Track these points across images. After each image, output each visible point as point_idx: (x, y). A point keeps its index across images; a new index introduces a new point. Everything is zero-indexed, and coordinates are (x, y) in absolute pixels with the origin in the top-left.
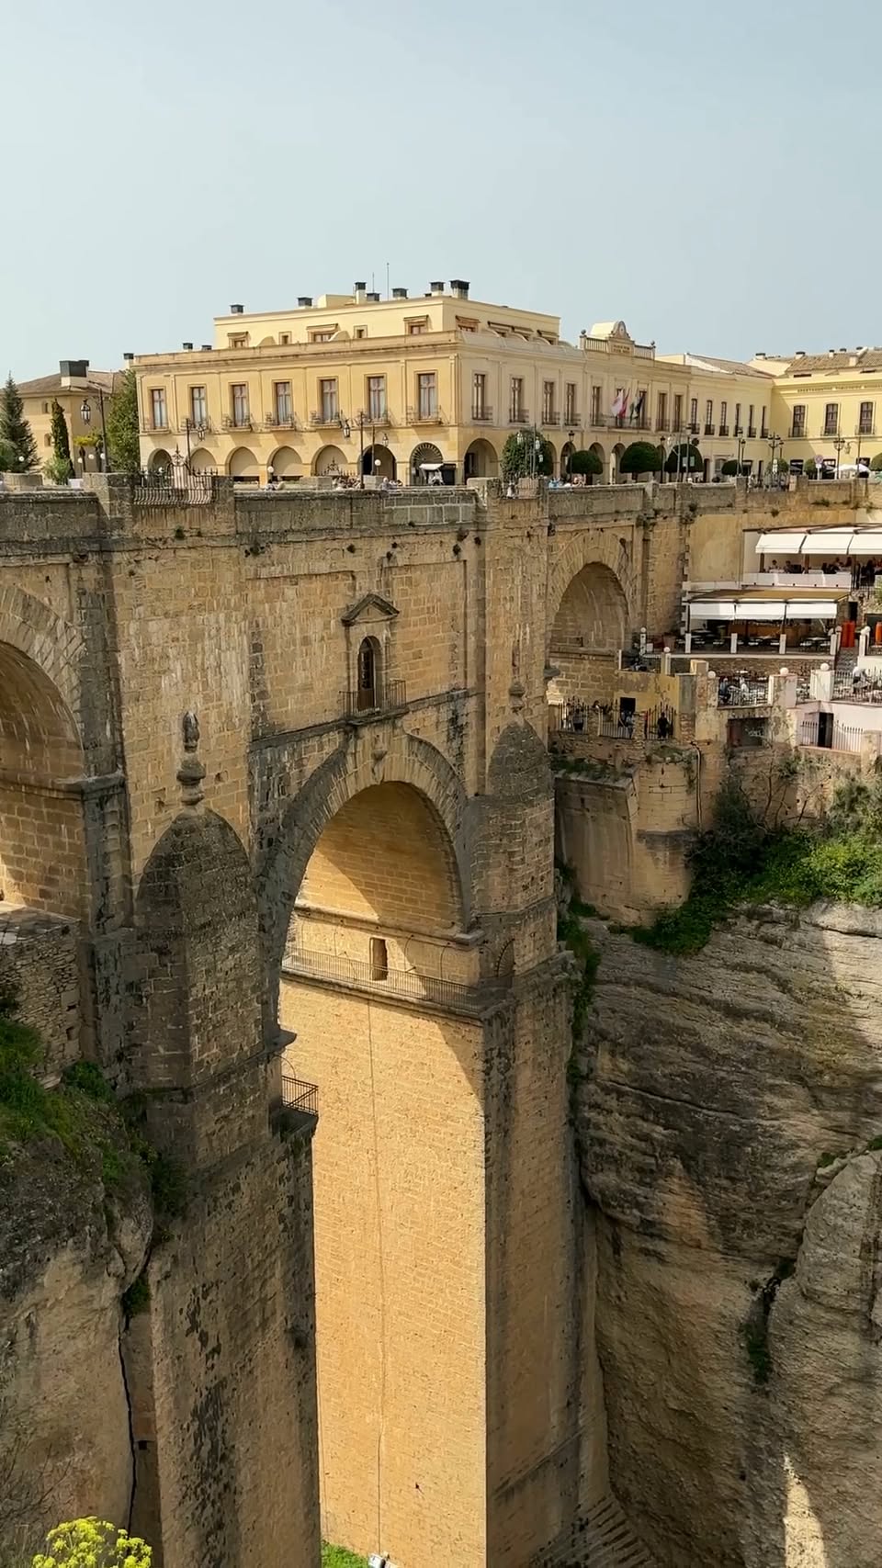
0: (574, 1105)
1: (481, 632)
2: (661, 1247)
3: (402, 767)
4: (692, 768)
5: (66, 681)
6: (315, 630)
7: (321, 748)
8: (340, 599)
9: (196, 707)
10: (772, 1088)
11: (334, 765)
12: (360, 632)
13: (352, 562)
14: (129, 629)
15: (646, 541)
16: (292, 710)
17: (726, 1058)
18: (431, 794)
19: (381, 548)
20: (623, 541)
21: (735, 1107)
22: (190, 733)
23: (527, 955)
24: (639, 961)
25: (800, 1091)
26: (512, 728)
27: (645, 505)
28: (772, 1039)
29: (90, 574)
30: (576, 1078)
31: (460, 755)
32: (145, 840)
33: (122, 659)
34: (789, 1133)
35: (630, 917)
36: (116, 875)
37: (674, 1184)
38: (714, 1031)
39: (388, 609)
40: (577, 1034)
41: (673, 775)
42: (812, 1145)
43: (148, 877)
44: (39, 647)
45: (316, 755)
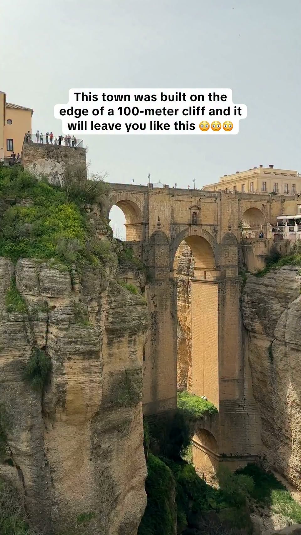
0: (241, 307)
1: (221, 215)
2: (256, 335)
3: (200, 233)
4: (266, 243)
5: (142, 209)
6: (184, 209)
7: (184, 227)
8: (189, 205)
9: (160, 215)
10: (272, 299)
11: (186, 230)
12: (193, 211)
13: (191, 200)
14: (151, 203)
15: (270, 205)
16: (179, 220)
17: (264, 294)
18: (208, 240)
19: (198, 199)
20: (263, 205)
21: (265, 303)
22: (159, 219)
23: (229, 274)
24: (254, 279)
25: (277, 300)
26: (228, 234)
27: (270, 199)
28: (272, 289)
29: (146, 196)
30: (241, 301)
31: (216, 236)
32: (151, 232)
33: (149, 207)
34: (275, 308)
35: (255, 272)
36: (147, 236)
37: (257, 320)
38: (263, 289)
39: (199, 208)
40: (242, 292)
41: (262, 244)
42: (279, 310)
43: (151, 236)
44: (138, 204)
45: (183, 228)
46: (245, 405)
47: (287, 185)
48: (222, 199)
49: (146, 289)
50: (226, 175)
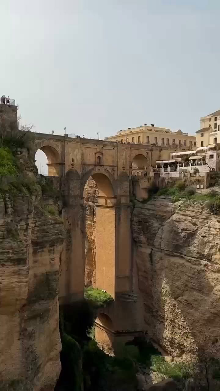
0: (131, 225)
1: (117, 159)
2: (141, 245)
3: (102, 171)
4: (149, 179)
5: (60, 153)
6: (91, 154)
7: (91, 167)
8: (95, 151)
9: (74, 158)
10: (152, 219)
11: (93, 169)
12: (97, 155)
13: (96, 147)
14: (66, 149)
15: (152, 153)
16: (88, 162)
17: (147, 216)
18: (108, 177)
19: (101, 147)
20: (147, 153)
21: (148, 222)
22: (73, 161)
23: (123, 201)
24: (141, 205)
25: (156, 219)
26: (123, 172)
27: (152, 148)
28: (152, 212)
29: (63, 143)
30: (132, 221)
31: (114, 174)
32: (66, 171)
33: (66, 151)
34: (154, 225)
35: (141, 200)
36: (64, 173)
37: (141, 234)
38: (146, 212)
39: (102, 154)
40: (132, 214)
41: (146, 180)
42: (157, 227)
43: (67, 173)
44: (57, 149)
45: (90, 168)
46: (133, 295)
47: (163, 139)
48: (118, 147)
49: (62, 212)
50: (121, 130)
